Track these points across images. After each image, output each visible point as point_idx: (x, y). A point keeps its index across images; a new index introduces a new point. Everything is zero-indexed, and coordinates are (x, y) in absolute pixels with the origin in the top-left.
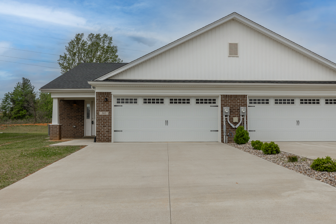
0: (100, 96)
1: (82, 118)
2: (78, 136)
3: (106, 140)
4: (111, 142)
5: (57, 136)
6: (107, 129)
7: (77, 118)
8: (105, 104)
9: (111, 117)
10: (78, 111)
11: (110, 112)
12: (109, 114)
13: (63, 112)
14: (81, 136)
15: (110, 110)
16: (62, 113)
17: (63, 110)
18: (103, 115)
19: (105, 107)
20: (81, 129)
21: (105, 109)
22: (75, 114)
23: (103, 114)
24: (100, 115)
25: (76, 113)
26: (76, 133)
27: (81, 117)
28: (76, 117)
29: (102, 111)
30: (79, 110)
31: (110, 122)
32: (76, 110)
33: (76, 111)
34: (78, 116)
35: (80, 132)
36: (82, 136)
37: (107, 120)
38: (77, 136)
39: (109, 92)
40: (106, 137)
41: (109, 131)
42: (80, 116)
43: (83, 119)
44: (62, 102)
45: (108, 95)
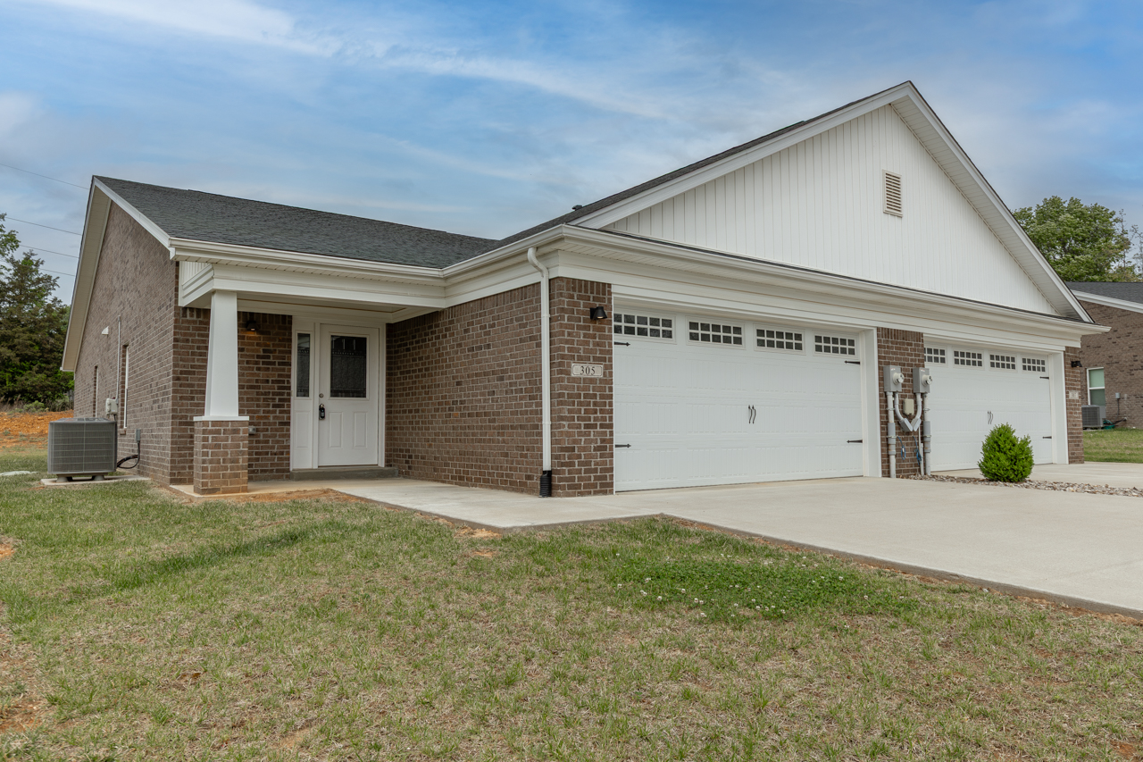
0: (572, 297)
1: (282, 394)
2: (265, 471)
3: (594, 486)
4: (611, 492)
5: (237, 476)
6: (598, 438)
7: (262, 394)
8: (591, 332)
9: (611, 389)
10: (263, 363)
11: (609, 368)
12: (604, 374)
13: (196, 363)
14: (278, 471)
15: (605, 359)
16: (192, 367)
17: (193, 354)
18: (584, 379)
19: (591, 346)
20: (278, 442)
21: (591, 351)
22: (253, 375)
23: (585, 375)
24: (574, 378)
25: (259, 369)
26: (257, 460)
27: (279, 388)
28: (258, 387)
29: (581, 359)
30: (271, 360)
31: (607, 407)
32: (258, 357)
33: (257, 363)
34: (267, 381)
35: (275, 454)
36: (283, 471)
37: (598, 399)
38: (262, 471)
39: (604, 284)
40: (595, 470)
41: (606, 447)
42: (276, 385)
43: (285, 397)
44: (192, 316)
45: (601, 296)
